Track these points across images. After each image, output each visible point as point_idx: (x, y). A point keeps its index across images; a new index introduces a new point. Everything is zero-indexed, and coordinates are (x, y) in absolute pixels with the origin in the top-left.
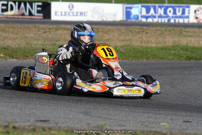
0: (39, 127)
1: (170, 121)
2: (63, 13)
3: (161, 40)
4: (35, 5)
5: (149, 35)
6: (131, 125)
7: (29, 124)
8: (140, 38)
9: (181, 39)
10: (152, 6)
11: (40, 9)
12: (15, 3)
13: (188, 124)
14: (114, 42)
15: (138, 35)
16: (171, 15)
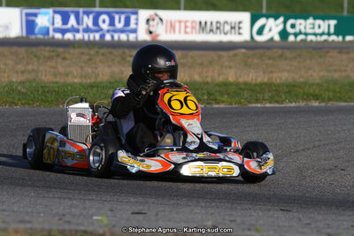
1: (109, 213)
3: (90, 70)
5: (68, 62)
6: (40, 219)
8: (52, 67)
9: (123, 69)
10: (73, 12)
13: (140, 217)
14: (6, 75)
15: (48, 64)
16: (105, 26)
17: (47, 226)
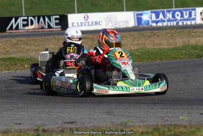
0: (67, 128)
1: (188, 115)
2: (80, 24)
3: (172, 41)
4: (53, 18)
5: (160, 38)
6: (152, 120)
7: (57, 126)
8: (152, 41)
9: (190, 39)
10: (161, 11)
11: (58, 21)
12: (34, 17)
14: (128, 47)
15: (150, 39)
16: (178, 18)
17: (155, 123)
